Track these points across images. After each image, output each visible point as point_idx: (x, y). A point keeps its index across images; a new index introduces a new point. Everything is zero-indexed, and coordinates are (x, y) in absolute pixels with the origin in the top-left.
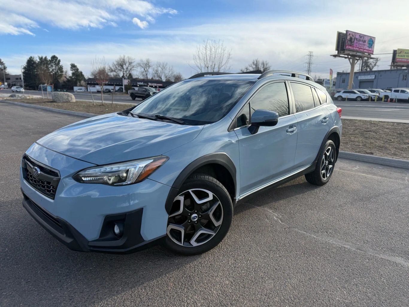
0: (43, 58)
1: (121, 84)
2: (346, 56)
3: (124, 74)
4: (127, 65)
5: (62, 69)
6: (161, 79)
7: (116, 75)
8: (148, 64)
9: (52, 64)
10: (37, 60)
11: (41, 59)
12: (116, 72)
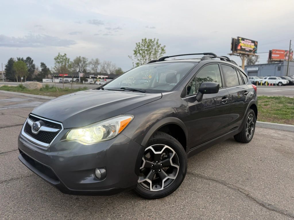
0: (21, 59)
1: (77, 76)
2: (238, 54)
3: (80, 69)
4: (82, 62)
5: (35, 66)
6: (107, 72)
7: (74, 70)
8: (98, 63)
9: (27, 63)
10: (15, 60)
11: (19, 59)
12: (74, 68)
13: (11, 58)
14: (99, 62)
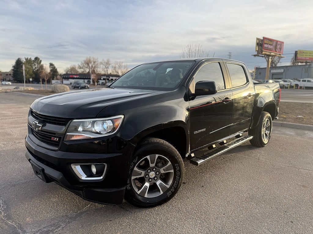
0: (29, 59)
1: (89, 78)
3: (90, 70)
4: (92, 63)
5: (43, 67)
7: (84, 71)
8: (108, 63)
9: (35, 63)
10: (23, 60)
11: (27, 59)
12: (84, 69)
13: (19, 59)
14: (110, 63)
